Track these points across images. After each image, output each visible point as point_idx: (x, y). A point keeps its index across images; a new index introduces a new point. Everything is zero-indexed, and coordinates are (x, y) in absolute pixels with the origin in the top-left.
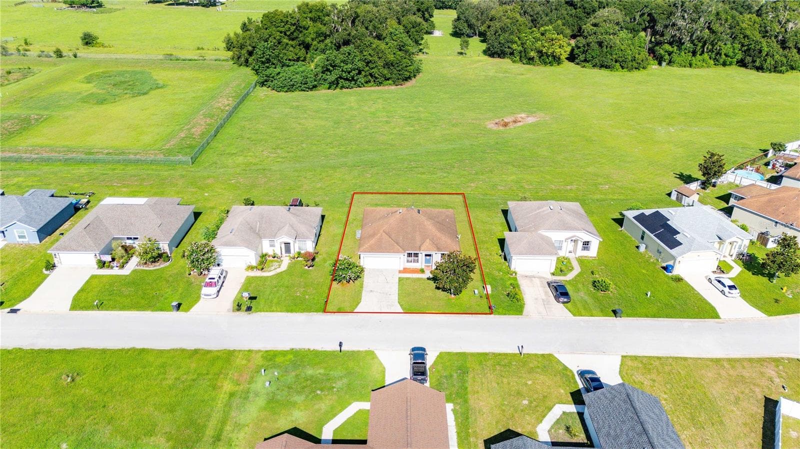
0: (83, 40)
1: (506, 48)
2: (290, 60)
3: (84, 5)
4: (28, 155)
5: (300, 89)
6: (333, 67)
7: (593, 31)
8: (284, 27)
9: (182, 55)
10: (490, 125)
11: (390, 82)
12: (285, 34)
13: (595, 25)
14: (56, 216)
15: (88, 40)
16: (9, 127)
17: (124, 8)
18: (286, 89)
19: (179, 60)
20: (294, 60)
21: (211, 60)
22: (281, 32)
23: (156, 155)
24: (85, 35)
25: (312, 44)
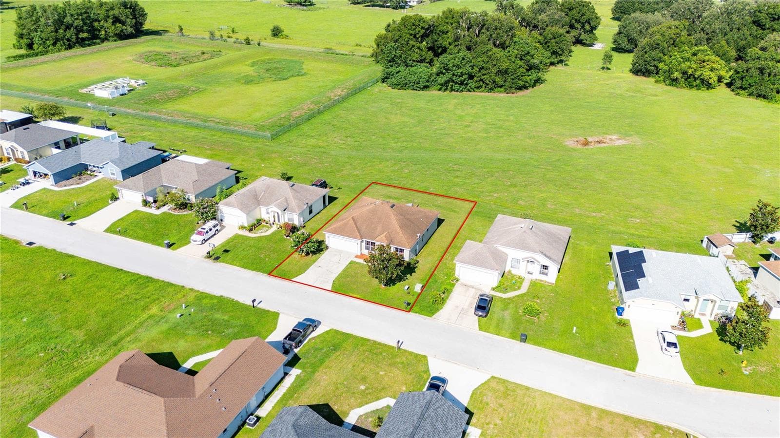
0: (272, 31)
1: (651, 66)
2: (414, 61)
3: (300, 4)
4: (166, 117)
5: (412, 88)
6: (446, 70)
7: (757, 55)
8: (414, 30)
9: (339, 50)
10: (570, 143)
11: (502, 89)
12: (415, 36)
13: (763, 49)
14: (142, 162)
15: (276, 32)
16: (171, 94)
17: (328, 8)
18: (399, 87)
19: (333, 54)
20: (418, 62)
21: (359, 56)
22: (411, 35)
23: (249, 128)
24: (274, 28)
25: (448, 48)
